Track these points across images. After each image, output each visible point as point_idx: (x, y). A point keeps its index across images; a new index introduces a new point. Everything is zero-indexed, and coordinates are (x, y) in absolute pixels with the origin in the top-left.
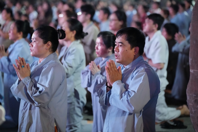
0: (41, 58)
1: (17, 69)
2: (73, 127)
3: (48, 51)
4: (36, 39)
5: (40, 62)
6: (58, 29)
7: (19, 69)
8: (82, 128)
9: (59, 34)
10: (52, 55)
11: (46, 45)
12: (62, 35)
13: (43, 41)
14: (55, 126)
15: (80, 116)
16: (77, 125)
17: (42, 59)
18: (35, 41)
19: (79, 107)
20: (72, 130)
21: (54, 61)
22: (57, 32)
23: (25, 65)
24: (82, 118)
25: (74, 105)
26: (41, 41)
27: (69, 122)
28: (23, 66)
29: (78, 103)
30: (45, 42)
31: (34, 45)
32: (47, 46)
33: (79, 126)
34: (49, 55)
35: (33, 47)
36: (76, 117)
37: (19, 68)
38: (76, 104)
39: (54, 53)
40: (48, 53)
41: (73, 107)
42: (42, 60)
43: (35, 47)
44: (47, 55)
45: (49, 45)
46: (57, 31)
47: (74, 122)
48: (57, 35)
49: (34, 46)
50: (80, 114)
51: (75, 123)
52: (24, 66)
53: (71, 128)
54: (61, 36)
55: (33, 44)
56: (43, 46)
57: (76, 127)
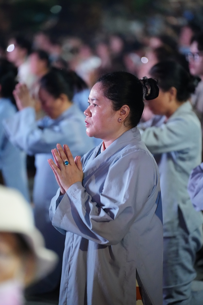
0: (108, 140)
1: (56, 169)
2: (174, 294)
3: (123, 125)
4: (97, 100)
5: (105, 148)
6: (144, 78)
7: (60, 169)
8: (193, 297)
9: (146, 88)
10: (130, 134)
11: (119, 112)
12: (151, 91)
13: (113, 104)
14: (137, 285)
15: (190, 272)
16: (182, 289)
17: (110, 141)
18: (95, 105)
19: (188, 250)
20: (171, 301)
21: (135, 147)
22: (140, 83)
23: (71, 160)
24: (194, 275)
25: (177, 245)
26: (109, 104)
27: (166, 283)
28: (66, 162)
29: (187, 241)
30: (117, 107)
31: (94, 112)
32: (121, 115)
33: (188, 293)
34: (123, 134)
35: (92, 118)
36: (180, 272)
37: (59, 167)
38: (182, 242)
39: (133, 129)
40: (122, 129)
41: (174, 248)
42: (109, 144)
43: (95, 118)
44: (120, 135)
45: (125, 113)
46: (142, 82)
47: (176, 282)
48: (142, 91)
49: (94, 114)
50: (190, 266)
51: (179, 285)
52: (68, 162)
53: (170, 296)
54: (149, 92)
55: (91, 111)
56: (112, 114)
57: (180, 293)
